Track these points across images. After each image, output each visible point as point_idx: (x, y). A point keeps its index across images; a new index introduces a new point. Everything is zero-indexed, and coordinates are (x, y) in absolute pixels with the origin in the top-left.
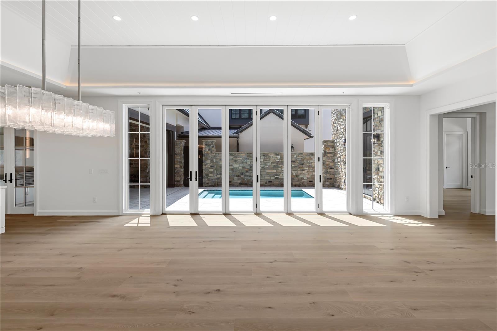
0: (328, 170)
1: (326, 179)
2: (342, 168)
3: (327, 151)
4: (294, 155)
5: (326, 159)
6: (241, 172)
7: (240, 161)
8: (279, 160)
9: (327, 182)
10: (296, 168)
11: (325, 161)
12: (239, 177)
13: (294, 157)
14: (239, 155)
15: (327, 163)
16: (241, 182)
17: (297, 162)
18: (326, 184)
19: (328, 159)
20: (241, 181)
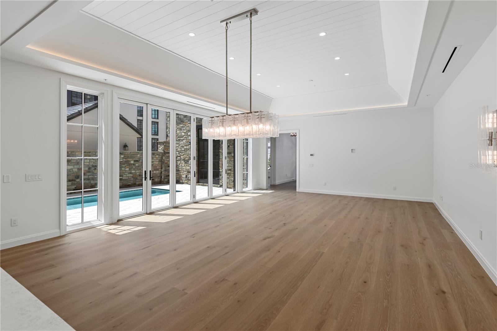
0: (166, 168)
1: (165, 176)
2: (183, 165)
3: (166, 151)
4: (138, 155)
5: (165, 158)
6: (75, 175)
7: (74, 161)
8: (123, 159)
9: (166, 179)
10: (139, 167)
11: (164, 160)
12: (74, 182)
13: (137, 156)
14: (74, 153)
15: (166, 162)
16: (75, 188)
17: (140, 161)
18: (165, 181)
19: (167, 158)
20: (75, 186)
